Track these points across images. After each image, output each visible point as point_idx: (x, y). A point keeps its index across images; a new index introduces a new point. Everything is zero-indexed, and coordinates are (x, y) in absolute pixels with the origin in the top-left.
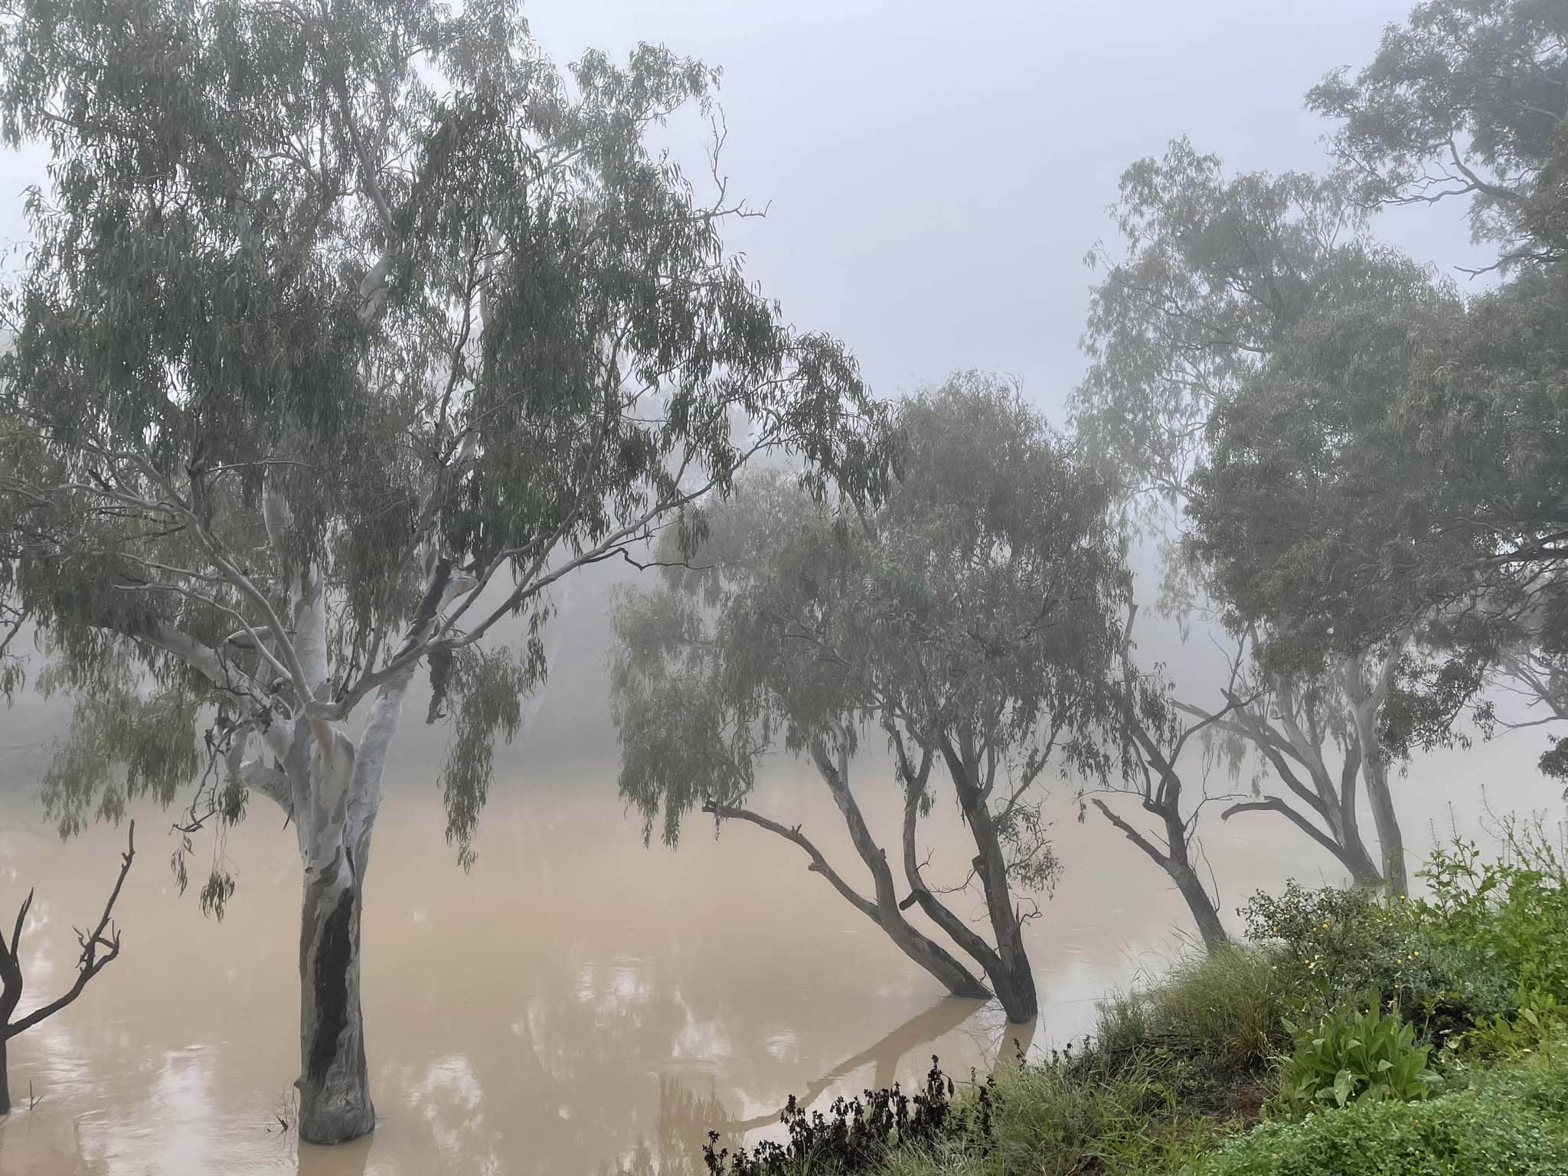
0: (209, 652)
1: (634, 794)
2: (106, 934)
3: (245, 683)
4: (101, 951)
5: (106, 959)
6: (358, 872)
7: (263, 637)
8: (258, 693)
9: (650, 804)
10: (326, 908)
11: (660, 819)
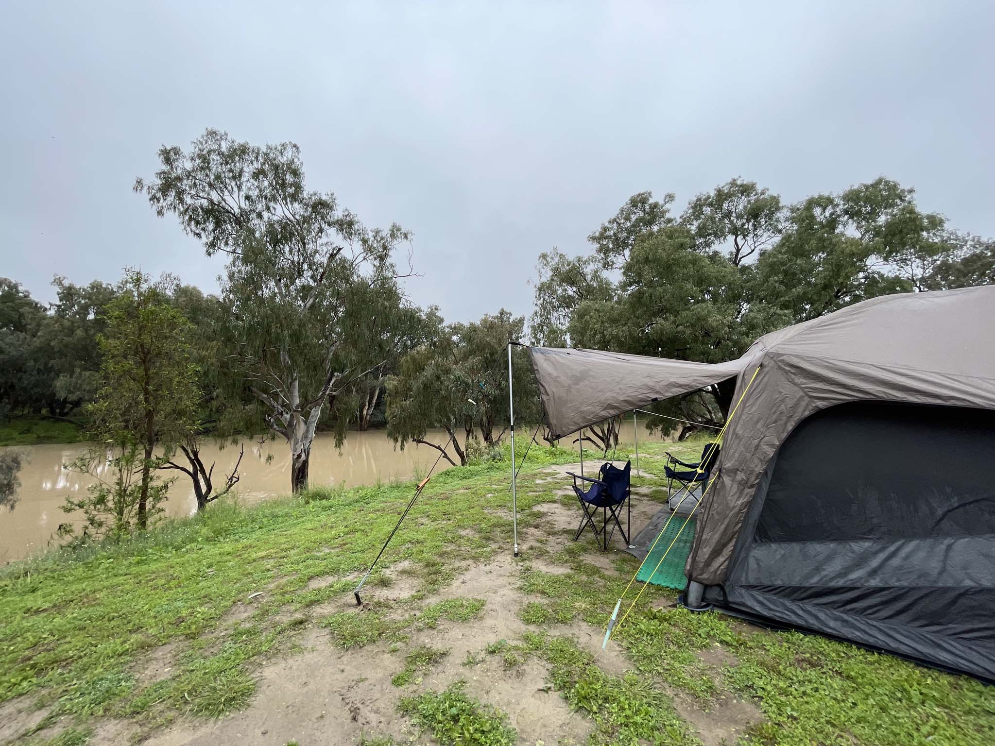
0: (266, 396)
1: (391, 437)
2: (236, 475)
3: (275, 404)
4: (234, 479)
5: (236, 482)
6: (307, 455)
7: (281, 391)
8: (279, 407)
9: (396, 440)
10: (298, 465)
11: (399, 444)
